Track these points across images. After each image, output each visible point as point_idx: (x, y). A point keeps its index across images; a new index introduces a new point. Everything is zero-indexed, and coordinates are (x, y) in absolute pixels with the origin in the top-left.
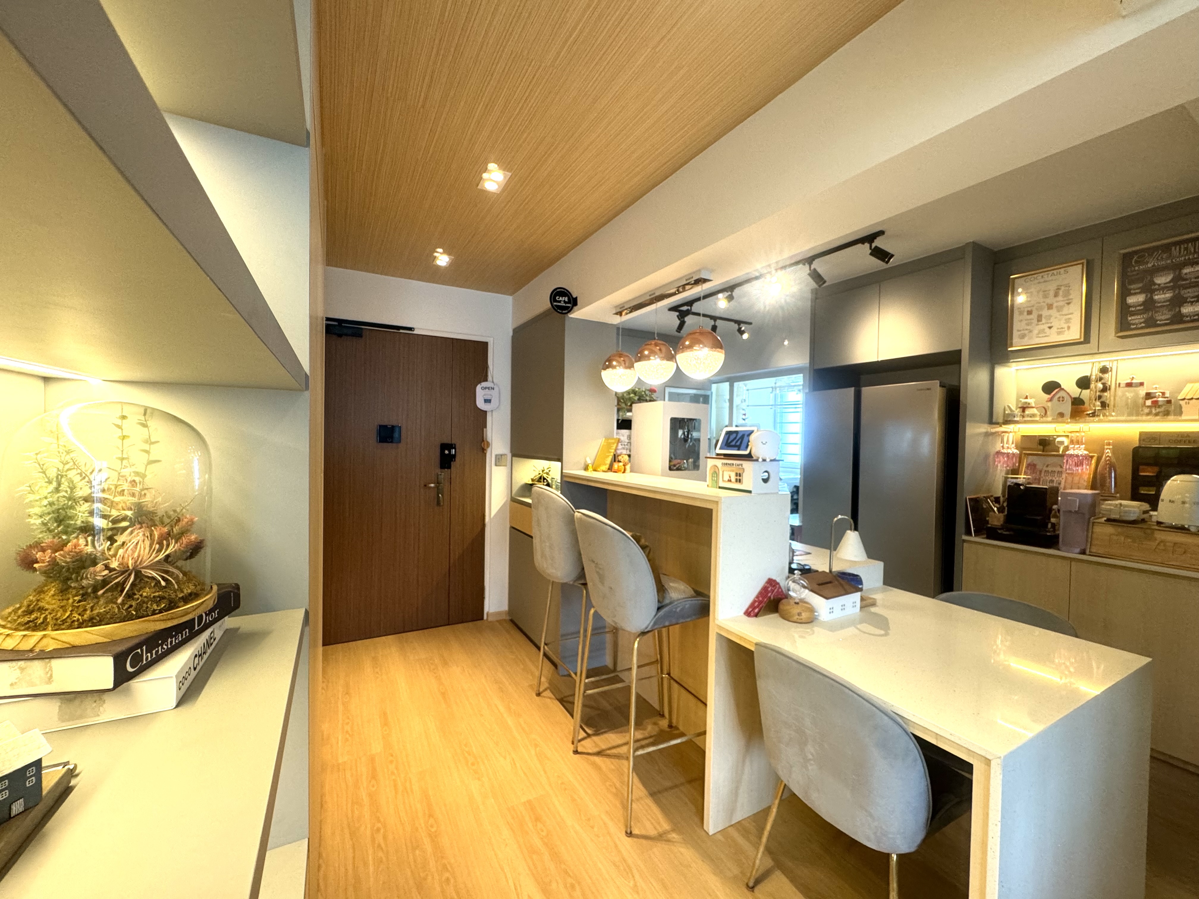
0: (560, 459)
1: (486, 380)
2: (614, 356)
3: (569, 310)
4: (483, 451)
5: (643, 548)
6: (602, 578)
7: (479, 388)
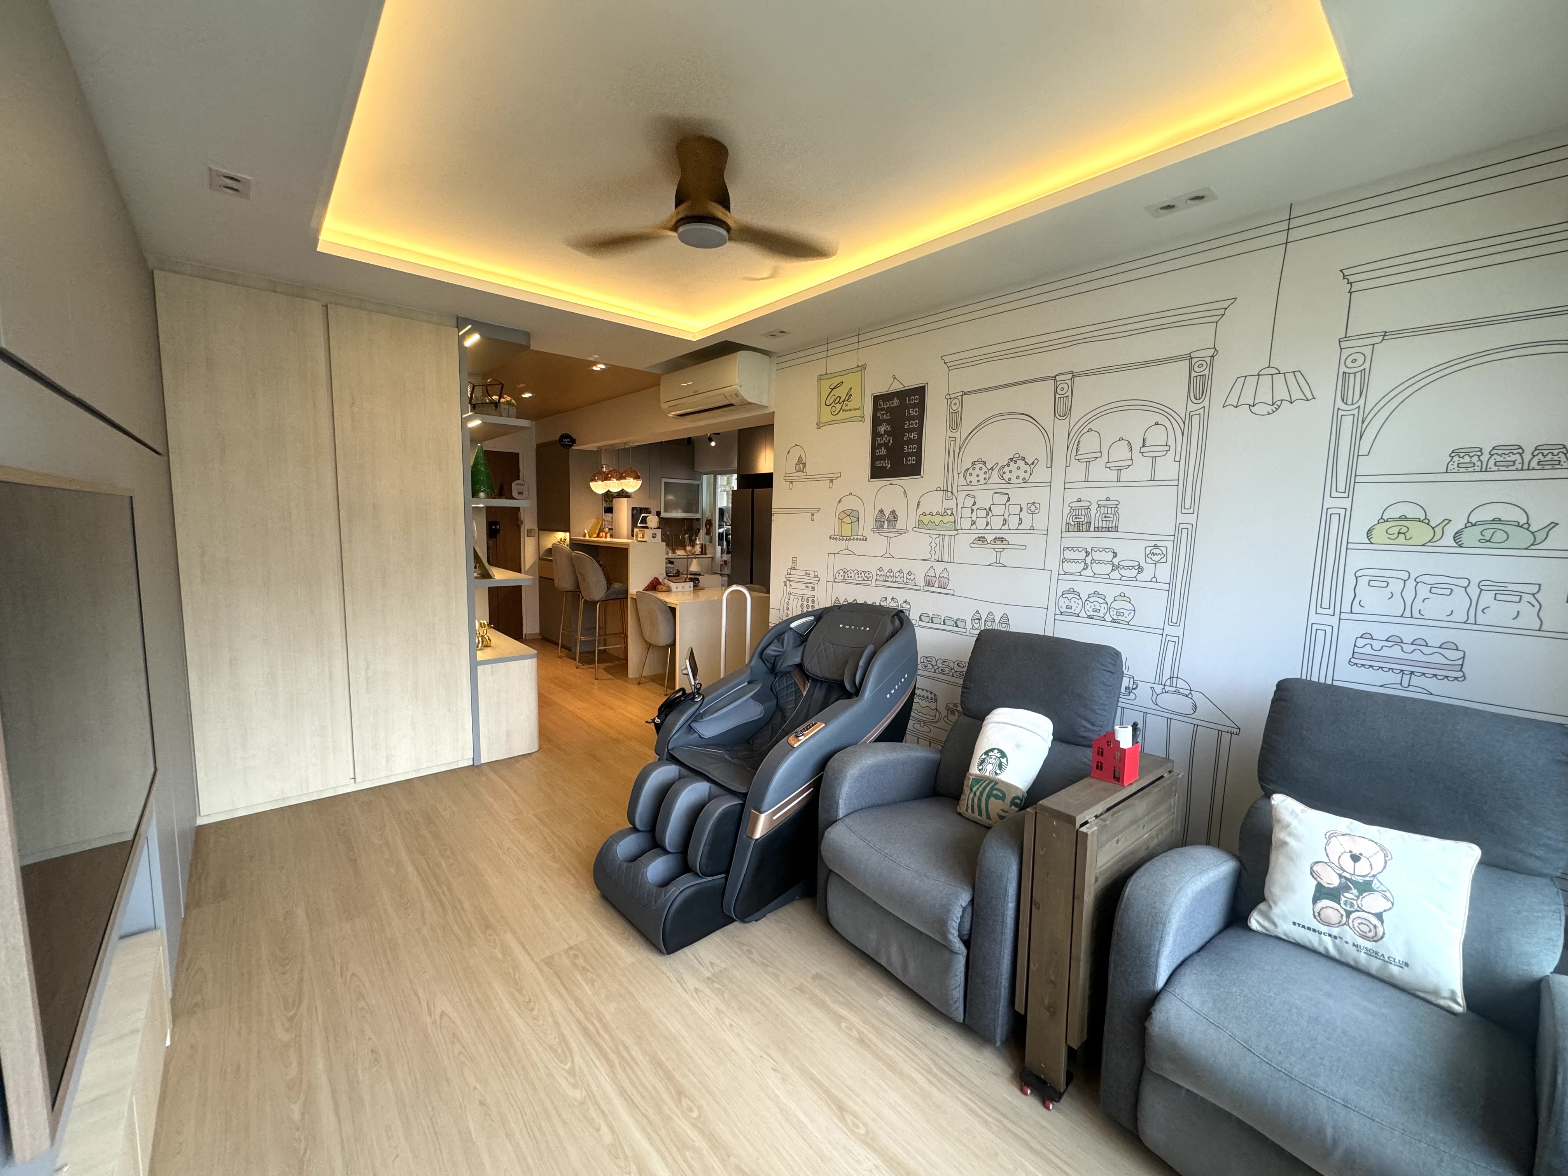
0: (568, 531)
1: (519, 479)
2: (596, 474)
3: (571, 446)
4: (519, 527)
5: (601, 565)
6: (584, 580)
7: (514, 484)
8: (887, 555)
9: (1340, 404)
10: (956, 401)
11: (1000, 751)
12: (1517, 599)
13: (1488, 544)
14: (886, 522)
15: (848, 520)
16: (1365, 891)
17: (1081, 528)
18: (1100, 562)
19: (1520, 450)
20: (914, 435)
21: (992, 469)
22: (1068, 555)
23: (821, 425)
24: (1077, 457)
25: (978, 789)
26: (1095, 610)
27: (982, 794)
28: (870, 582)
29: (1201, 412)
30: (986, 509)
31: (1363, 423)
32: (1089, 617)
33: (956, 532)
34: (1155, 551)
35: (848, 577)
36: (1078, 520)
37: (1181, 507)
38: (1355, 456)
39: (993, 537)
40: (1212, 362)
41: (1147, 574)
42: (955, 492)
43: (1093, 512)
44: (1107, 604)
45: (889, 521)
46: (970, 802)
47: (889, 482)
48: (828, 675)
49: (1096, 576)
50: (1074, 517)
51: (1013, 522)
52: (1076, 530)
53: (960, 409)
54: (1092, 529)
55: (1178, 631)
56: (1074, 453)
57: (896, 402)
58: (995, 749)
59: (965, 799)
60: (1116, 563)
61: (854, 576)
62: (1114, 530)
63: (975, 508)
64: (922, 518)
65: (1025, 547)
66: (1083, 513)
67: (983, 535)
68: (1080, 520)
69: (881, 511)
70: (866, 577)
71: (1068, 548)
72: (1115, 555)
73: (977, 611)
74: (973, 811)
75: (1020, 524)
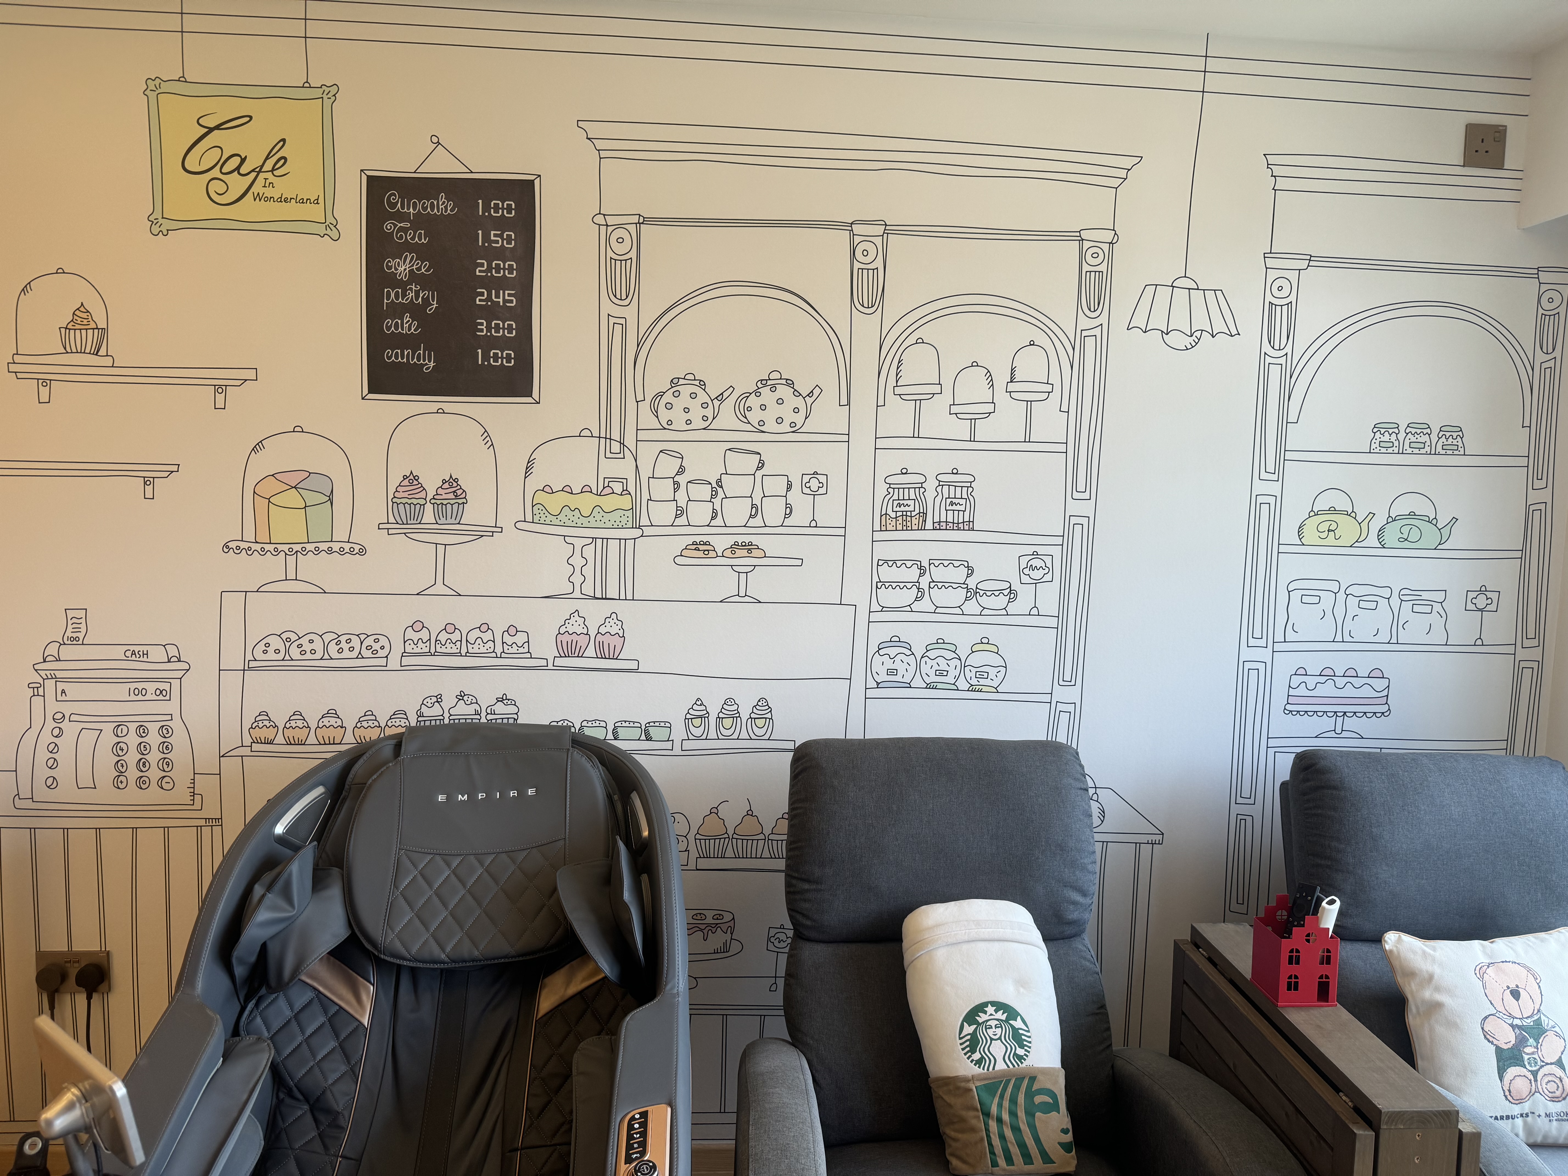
8: (440, 588)
9: (1267, 348)
10: (620, 233)
11: (1000, 1006)
12: (1428, 609)
13: (1406, 544)
14: (429, 507)
15: (292, 498)
16: (1540, 1035)
17: (909, 524)
18: (946, 585)
19: (1428, 431)
20: (506, 297)
21: (720, 398)
22: (888, 574)
23: (167, 225)
24: (898, 390)
25: (1000, 1105)
26: (940, 673)
27: (1013, 1114)
28: (383, 662)
29: (1097, 332)
30: (710, 484)
31: (1291, 377)
32: (929, 686)
33: (638, 532)
34: (1035, 563)
35: (303, 653)
36: (902, 508)
37: (1072, 489)
38: (1284, 423)
39: (730, 541)
40: (1111, 251)
41: (1022, 604)
42: (630, 441)
43: (930, 494)
44: (960, 660)
45: (439, 505)
46: (996, 1142)
47: (434, 407)
48: (469, 950)
49: (938, 610)
50: (896, 503)
51: (773, 511)
52: (899, 527)
53: (633, 254)
54: (929, 525)
55: (1071, 694)
56: (892, 381)
57: (443, 206)
58: (985, 1004)
59: (982, 1140)
60: (972, 585)
61: (326, 648)
62: (966, 527)
63: (682, 479)
64: (541, 497)
65: (799, 562)
66: (913, 496)
67: (705, 539)
68: (907, 508)
69: (412, 479)
70: (369, 648)
71: (886, 561)
72: (971, 571)
73: (698, 699)
74: (1009, 1160)
75: (787, 515)
